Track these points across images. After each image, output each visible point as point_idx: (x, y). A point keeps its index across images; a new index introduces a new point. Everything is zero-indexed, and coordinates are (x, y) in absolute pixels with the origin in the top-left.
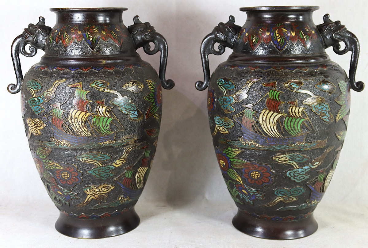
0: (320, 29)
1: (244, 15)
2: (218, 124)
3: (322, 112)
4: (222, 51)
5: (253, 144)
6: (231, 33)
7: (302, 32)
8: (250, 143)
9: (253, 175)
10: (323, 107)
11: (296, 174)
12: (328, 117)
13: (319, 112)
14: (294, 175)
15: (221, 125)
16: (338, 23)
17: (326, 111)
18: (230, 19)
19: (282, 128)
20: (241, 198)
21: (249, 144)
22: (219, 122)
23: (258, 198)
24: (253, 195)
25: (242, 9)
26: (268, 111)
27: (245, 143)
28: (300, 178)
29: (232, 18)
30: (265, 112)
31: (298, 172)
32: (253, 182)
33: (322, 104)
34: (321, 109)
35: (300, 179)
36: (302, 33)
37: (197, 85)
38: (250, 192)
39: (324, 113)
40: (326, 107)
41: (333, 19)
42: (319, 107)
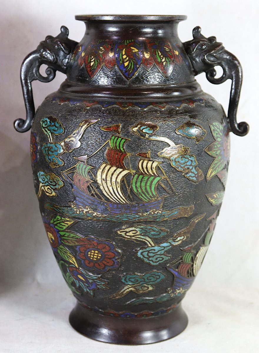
0: (187, 47)
1: (82, 25)
2: (43, 182)
3: (186, 167)
4: (51, 77)
5: (90, 212)
6: (63, 51)
7: (159, 52)
8: (85, 210)
9: (91, 255)
10: (187, 160)
11: (150, 255)
12: (195, 174)
13: (181, 167)
14: (148, 255)
15: (46, 184)
16: (212, 39)
17: (191, 165)
18: (61, 31)
19: (129, 191)
20: (78, 285)
21: (84, 212)
22: (44, 180)
23: (99, 287)
24: (92, 282)
25: (78, 18)
26: (108, 167)
27: (78, 210)
28: (156, 259)
29: (65, 30)
30: (105, 167)
31: (153, 251)
32: (92, 264)
33: (185, 156)
34: (184, 163)
35: (157, 261)
36: (160, 54)
37: (16, 125)
38: (88, 278)
39: (188, 168)
40: (192, 161)
41: (206, 33)
42: (182, 160)
